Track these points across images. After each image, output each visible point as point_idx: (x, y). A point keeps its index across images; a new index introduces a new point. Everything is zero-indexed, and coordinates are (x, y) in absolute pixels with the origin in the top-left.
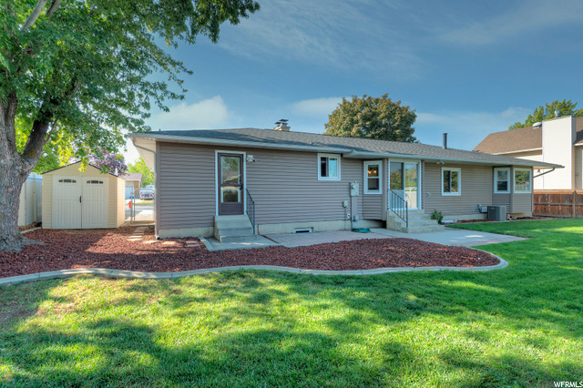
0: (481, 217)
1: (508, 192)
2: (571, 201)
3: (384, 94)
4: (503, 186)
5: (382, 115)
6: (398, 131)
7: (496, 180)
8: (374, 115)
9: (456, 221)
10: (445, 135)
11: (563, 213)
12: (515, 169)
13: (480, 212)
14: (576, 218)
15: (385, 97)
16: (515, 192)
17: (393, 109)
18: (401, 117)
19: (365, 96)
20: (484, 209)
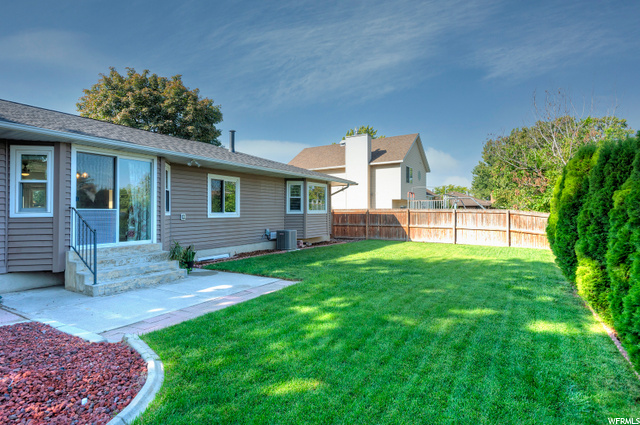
0: (269, 245)
1: (301, 212)
2: (365, 222)
3: (175, 75)
4: (295, 205)
5: (166, 102)
6: (190, 128)
7: (289, 197)
8: (157, 100)
9: (232, 254)
10: (233, 132)
11: (359, 235)
12: (309, 184)
13: (269, 239)
14: (369, 239)
15: (177, 78)
16: (309, 212)
17: (183, 97)
18: (195, 109)
19: (147, 72)
20: (273, 235)
